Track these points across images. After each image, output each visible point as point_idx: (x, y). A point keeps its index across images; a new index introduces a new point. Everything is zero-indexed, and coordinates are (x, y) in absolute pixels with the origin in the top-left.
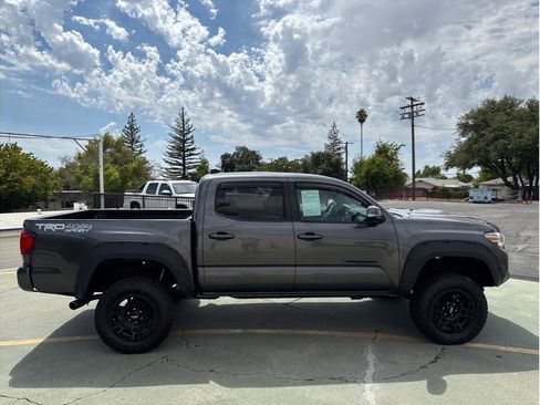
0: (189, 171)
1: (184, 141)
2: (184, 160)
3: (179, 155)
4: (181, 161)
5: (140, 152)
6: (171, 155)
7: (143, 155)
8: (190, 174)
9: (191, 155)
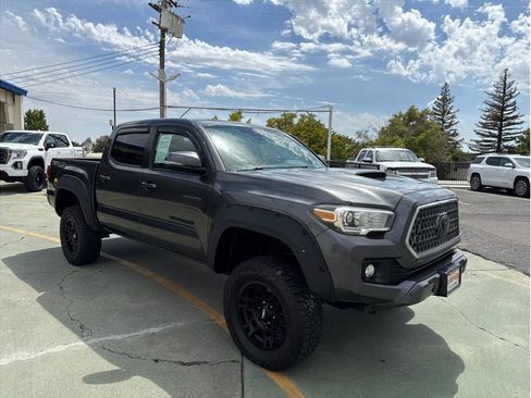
0: (505, 144)
1: (503, 109)
2: (500, 130)
3: (495, 125)
4: (496, 132)
5: (451, 124)
6: (485, 126)
7: (453, 127)
8: (507, 147)
9: (509, 124)
